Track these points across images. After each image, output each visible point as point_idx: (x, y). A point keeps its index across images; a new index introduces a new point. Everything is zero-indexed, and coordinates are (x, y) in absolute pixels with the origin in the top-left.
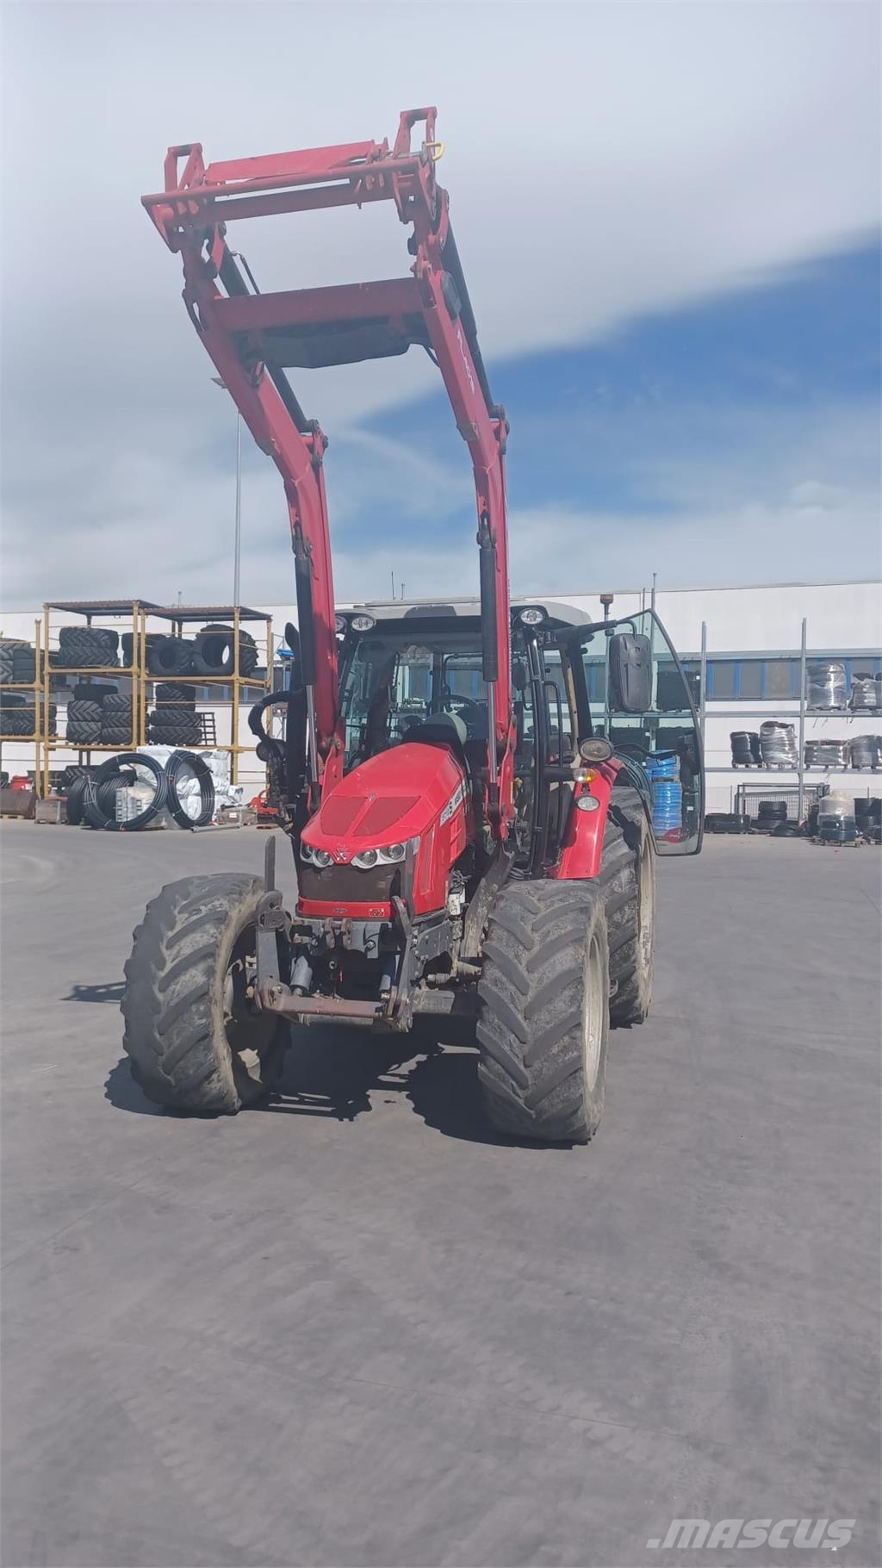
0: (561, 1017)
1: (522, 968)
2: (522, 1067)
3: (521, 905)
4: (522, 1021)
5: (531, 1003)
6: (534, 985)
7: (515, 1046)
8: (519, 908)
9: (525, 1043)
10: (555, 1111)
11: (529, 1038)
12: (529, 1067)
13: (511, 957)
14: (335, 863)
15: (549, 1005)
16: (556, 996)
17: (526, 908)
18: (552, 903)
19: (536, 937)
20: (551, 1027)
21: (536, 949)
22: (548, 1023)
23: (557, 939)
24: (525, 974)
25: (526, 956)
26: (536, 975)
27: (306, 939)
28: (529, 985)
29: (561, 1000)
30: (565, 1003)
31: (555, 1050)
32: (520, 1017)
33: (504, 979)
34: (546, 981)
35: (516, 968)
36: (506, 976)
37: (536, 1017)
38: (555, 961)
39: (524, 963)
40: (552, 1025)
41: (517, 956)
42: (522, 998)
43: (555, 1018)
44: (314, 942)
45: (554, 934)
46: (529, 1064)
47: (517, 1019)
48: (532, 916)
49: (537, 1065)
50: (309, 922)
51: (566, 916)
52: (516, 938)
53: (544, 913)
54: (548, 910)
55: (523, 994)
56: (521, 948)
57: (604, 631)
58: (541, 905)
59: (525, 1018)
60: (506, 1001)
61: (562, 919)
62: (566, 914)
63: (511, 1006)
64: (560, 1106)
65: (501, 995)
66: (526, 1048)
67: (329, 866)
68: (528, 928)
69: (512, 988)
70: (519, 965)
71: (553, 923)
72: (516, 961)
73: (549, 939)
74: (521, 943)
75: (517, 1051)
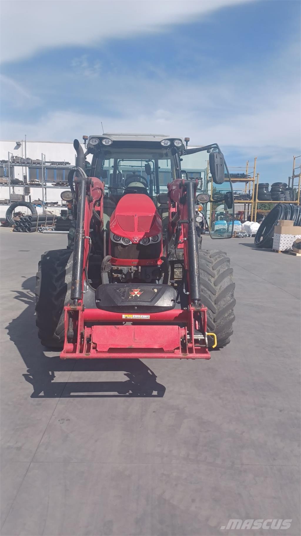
0: (229, 303)
1: (212, 284)
2: (213, 322)
3: (205, 260)
4: (214, 305)
5: (217, 298)
6: (217, 291)
7: (211, 314)
8: (204, 261)
9: (215, 313)
10: (222, 337)
11: (217, 311)
12: (215, 322)
13: (207, 280)
14: (133, 243)
15: (224, 299)
16: (227, 295)
17: (207, 261)
18: (216, 259)
19: (215, 272)
20: (225, 307)
21: (216, 277)
22: (224, 305)
23: (223, 273)
24: (214, 287)
25: (213, 280)
26: (218, 287)
27: (119, 275)
28: (216, 291)
29: (229, 296)
30: (230, 297)
31: (226, 315)
32: (213, 303)
33: (206, 289)
34: (222, 289)
35: (211, 285)
36: (206, 288)
37: (219, 303)
38: (224, 282)
39: (213, 282)
40: (226, 306)
41: (209, 280)
42: (214, 296)
43: (227, 303)
44: (124, 276)
45: (222, 271)
46: (215, 321)
47: (212, 304)
48: (211, 264)
49: (219, 321)
50: (121, 268)
51: (224, 264)
52: (208, 273)
53: (215, 263)
54: (216, 262)
55: (214, 294)
56: (210, 276)
57: (206, 151)
58: (212, 259)
59: (215, 304)
60: (207, 297)
61: (223, 265)
62: (224, 263)
63: (209, 299)
64: (224, 336)
65: (205, 295)
66: (215, 315)
67: (130, 244)
68: (211, 269)
69: (209, 293)
70: (211, 283)
71: (220, 267)
72: (209, 282)
73: (220, 273)
74: (210, 275)
75: (211, 316)
